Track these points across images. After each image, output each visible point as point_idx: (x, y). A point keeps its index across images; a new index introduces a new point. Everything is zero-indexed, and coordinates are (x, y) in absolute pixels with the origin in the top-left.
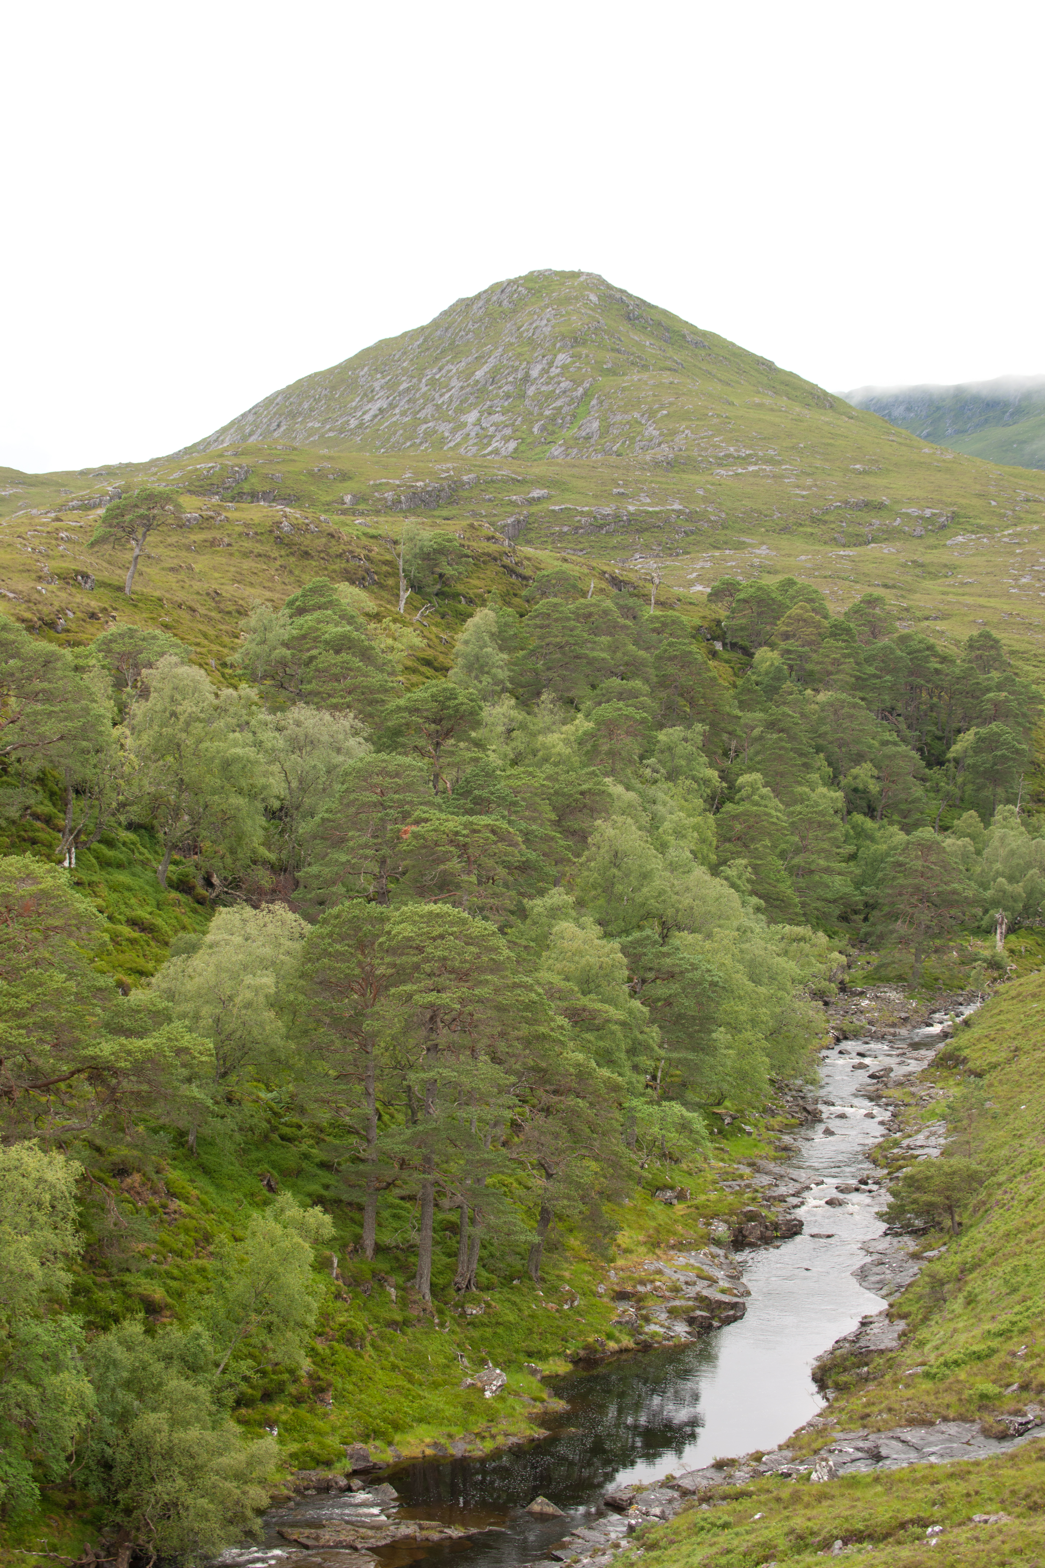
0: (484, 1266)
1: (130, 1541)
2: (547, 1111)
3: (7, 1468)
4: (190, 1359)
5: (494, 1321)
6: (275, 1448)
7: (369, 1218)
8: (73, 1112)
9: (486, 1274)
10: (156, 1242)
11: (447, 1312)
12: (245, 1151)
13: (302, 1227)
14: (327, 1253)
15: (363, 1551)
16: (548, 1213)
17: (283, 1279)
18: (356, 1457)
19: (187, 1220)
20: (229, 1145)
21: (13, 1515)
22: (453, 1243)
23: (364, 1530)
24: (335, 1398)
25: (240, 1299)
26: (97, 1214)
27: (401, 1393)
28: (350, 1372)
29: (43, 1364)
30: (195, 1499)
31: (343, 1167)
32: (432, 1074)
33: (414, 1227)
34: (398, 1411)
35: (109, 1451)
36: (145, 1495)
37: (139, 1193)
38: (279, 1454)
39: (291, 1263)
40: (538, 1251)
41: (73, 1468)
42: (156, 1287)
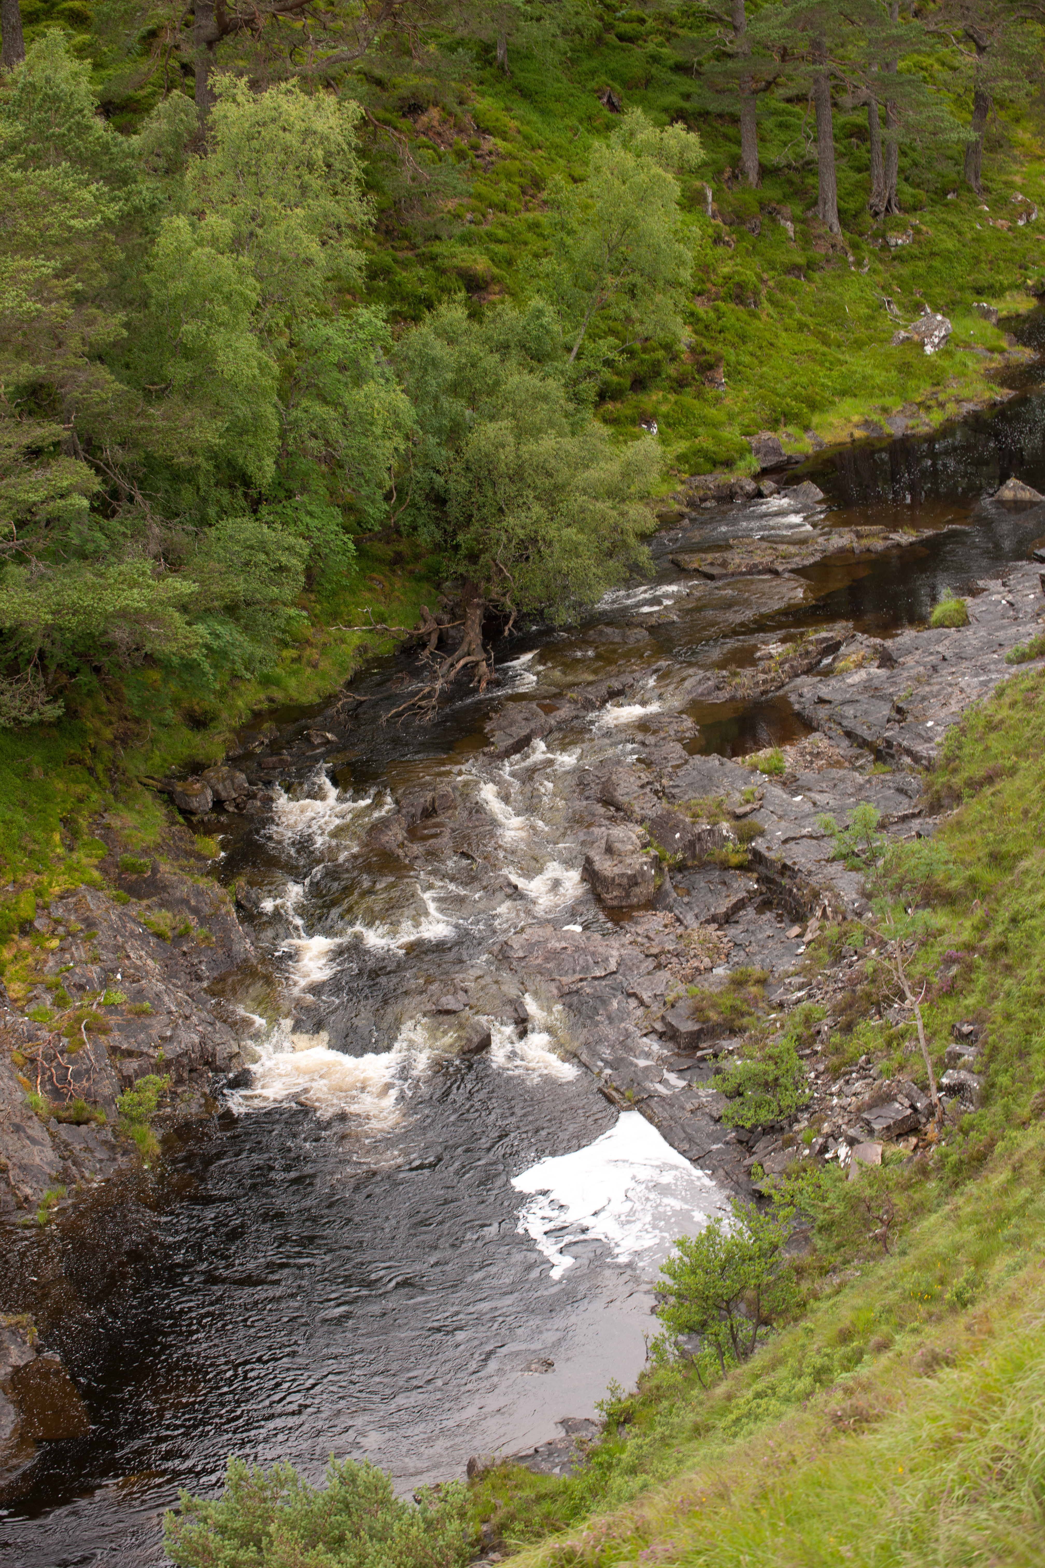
0: (906, 179)
1: (480, 597)
3: (308, 519)
4: (533, 346)
5: (927, 251)
6: (657, 450)
7: (747, 131)
8: (339, 36)
9: (910, 190)
10: (470, 195)
11: (864, 246)
12: (574, 61)
13: (661, 153)
14: (697, 184)
15: (786, 575)
16: (985, 99)
17: (643, 225)
18: (763, 450)
19: (508, 162)
20: (551, 56)
21: (323, 581)
22: (862, 153)
23: (784, 547)
24: (728, 376)
25: (589, 258)
26: (388, 168)
27: (814, 360)
28: (743, 338)
29: (340, 376)
30: (559, 530)
31: (706, 68)
33: (808, 137)
34: (812, 383)
35: (439, 480)
36: (493, 533)
37: (439, 134)
38: (663, 458)
39: (651, 203)
40: (976, 152)
41: (395, 509)
42: (477, 256)
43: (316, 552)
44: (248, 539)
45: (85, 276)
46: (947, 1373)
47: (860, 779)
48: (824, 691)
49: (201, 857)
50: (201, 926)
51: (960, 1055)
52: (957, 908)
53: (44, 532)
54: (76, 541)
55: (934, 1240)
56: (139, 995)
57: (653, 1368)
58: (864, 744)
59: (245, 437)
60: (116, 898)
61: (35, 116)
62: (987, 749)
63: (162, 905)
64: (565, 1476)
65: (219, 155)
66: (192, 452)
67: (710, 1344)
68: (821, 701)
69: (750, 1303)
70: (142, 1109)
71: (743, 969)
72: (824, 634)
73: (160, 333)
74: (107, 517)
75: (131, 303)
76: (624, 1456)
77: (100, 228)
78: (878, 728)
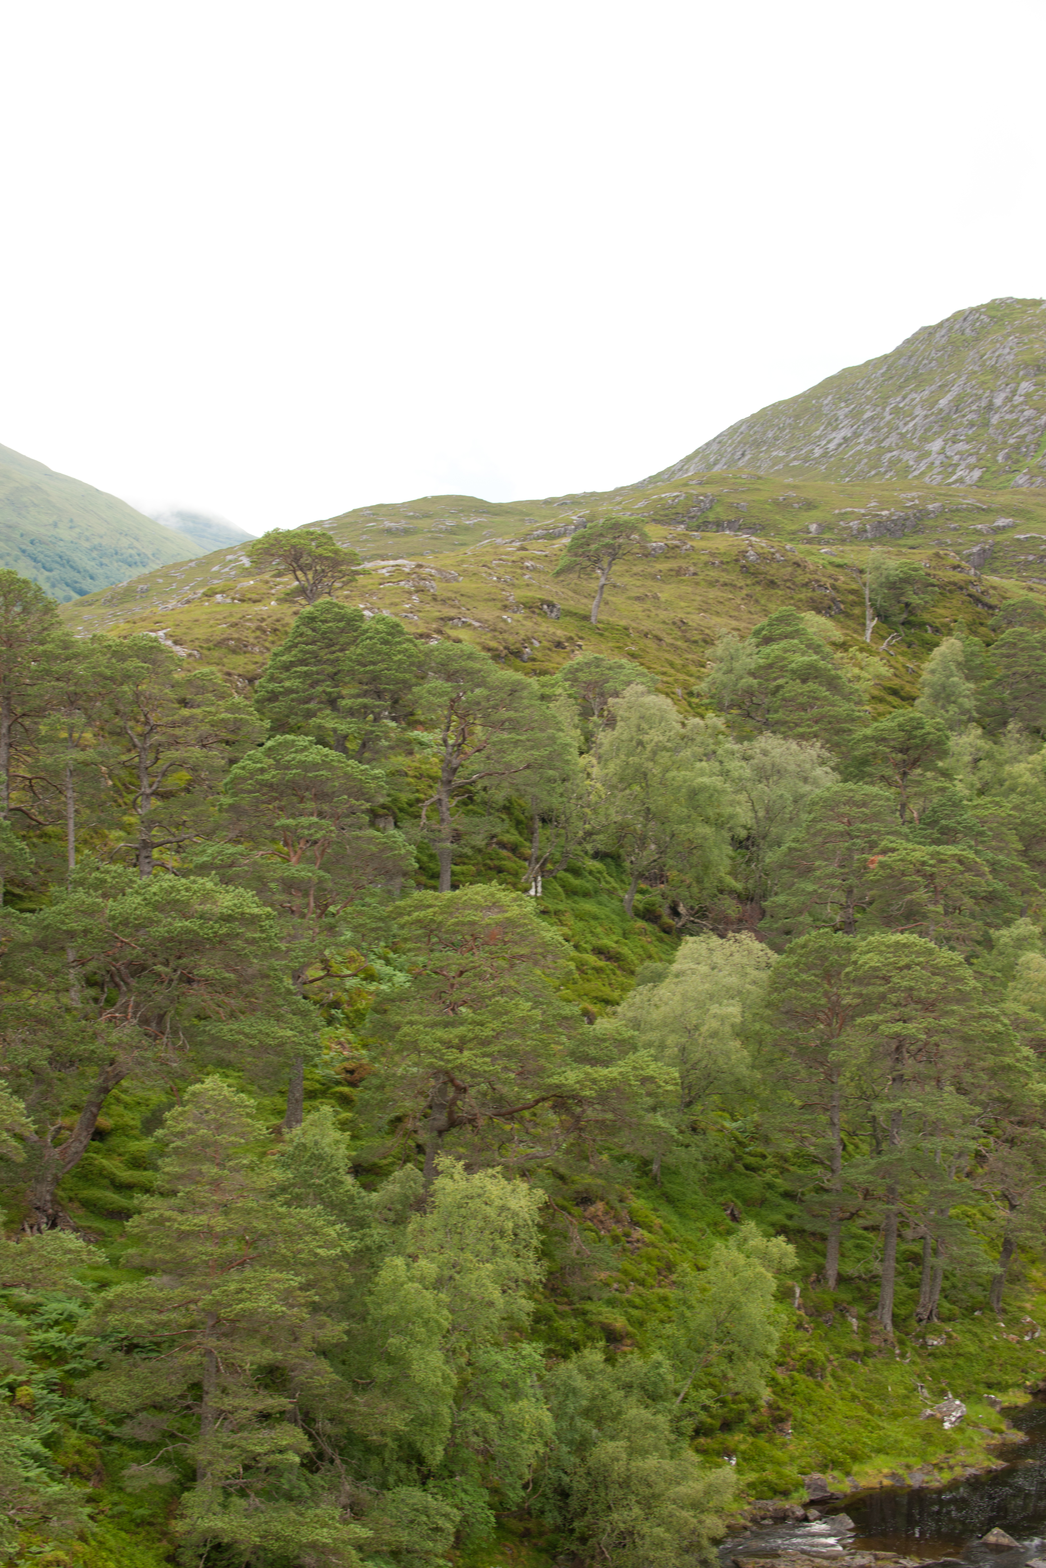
0: (946, 1297)
2: (1012, 1142)
3: (463, 1495)
4: (650, 1388)
5: (954, 1352)
6: (733, 1477)
7: (832, 1248)
8: (537, 1140)
9: (948, 1305)
10: (619, 1270)
11: (908, 1343)
12: (709, 1180)
13: (765, 1257)
14: (790, 1282)
16: (1011, 1244)
17: (745, 1309)
18: (813, 1487)
19: (650, 1249)
20: (693, 1174)
21: (468, 1542)
22: (915, 1274)
23: (820, 1560)
24: (794, 1428)
25: (701, 1328)
26: (560, 1242)
27: (860, 1424)
28: (809, 1401)
29: (502, 1392)
30: (651, 1527)
31: (807, 1197)
32: (897, 1105)
33: (877, 1258)
34: (856, 1441)
35: (566, 1479)
36: (601, 1524)
37: (601, 1222)
38: (737, 1483)
39: (753, 1293)
40: (1000, 1282)
41: (529, 1496)
42: (618, 1316)
43: (465, 1519)
44: (416, 1504)
45: (322, 1291)
53: (263, 1476)
54: (286, 1486)
59: (424, 1428)
61: (303, 1168)
65: (435, 1216)
66: (383, 1433)
73: (372, 1341)
74: (312, 1472)
75: (353, 1316)
77: (338, 1258)
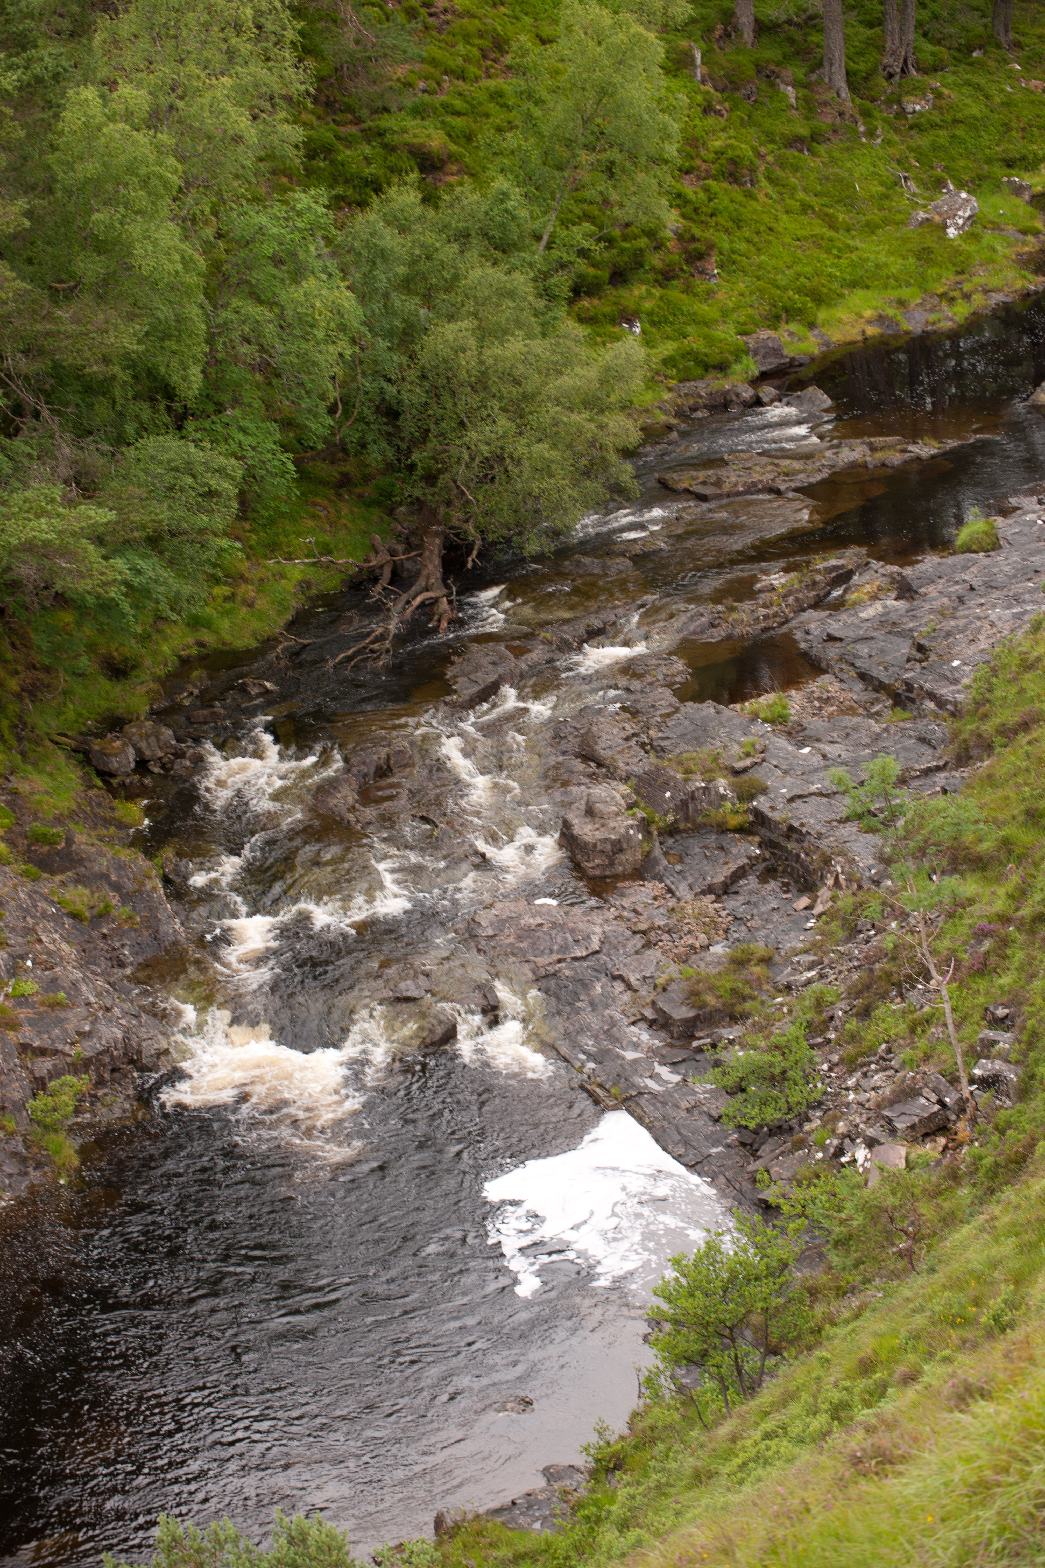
0: (925, 35)
1: (439, 523)
3: (241, 436)
4: (496, 234)
5: (949, 118)
6: (641, 353)
9: (930, 47)
10: (423, 61)
11: (876, 114)
13: (641, 9)
14: (684, 44)
15: (791, 495)
17: (621, 94)
18: (762, 352)
19: (465, 21)
21: (259, 507)
23: (787, 462)
24: (721, 266)
25: (560, 131)
26: (327, 29)
27: (819, 247)
28: (738, 223)
29: (275, 271)
30: (528, 445)
34: (818, 273)
35: (391, 390)
36: (453, 451)
38: (647, 361)
39: (631, 67)
41: (340, 424)
42: (431, 131)
43: (250, 474)
44: (172, 460)
46: (982, 1407)
47: (876, 727)
48: (835, 627)
49: (122, 826)
50: (124, 904)
51: (994, 1042)
52: (989, 874)
55: (967, 1255)
56: (53, 984)
57: (647, 1406)
58: (880, 687)
59: (167, 343)
60: (25, 873)
62: (1022, 691)
63: (79, 880)
64: (548, 1531)
65: (132, 15)
66: (106, 360)
67: (712, 1378)
68: (831, 638)
69: (756, 1329)
70: (57, 1116)
71: (744, 946)
72: (833, 562)
73: (67, 222)
74: (9, 436)
75: (33, 188)
76: (614, 1508)
78: (896, 669)
